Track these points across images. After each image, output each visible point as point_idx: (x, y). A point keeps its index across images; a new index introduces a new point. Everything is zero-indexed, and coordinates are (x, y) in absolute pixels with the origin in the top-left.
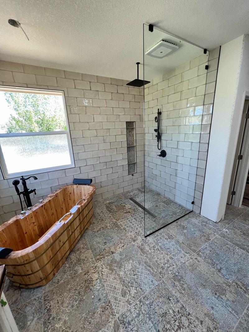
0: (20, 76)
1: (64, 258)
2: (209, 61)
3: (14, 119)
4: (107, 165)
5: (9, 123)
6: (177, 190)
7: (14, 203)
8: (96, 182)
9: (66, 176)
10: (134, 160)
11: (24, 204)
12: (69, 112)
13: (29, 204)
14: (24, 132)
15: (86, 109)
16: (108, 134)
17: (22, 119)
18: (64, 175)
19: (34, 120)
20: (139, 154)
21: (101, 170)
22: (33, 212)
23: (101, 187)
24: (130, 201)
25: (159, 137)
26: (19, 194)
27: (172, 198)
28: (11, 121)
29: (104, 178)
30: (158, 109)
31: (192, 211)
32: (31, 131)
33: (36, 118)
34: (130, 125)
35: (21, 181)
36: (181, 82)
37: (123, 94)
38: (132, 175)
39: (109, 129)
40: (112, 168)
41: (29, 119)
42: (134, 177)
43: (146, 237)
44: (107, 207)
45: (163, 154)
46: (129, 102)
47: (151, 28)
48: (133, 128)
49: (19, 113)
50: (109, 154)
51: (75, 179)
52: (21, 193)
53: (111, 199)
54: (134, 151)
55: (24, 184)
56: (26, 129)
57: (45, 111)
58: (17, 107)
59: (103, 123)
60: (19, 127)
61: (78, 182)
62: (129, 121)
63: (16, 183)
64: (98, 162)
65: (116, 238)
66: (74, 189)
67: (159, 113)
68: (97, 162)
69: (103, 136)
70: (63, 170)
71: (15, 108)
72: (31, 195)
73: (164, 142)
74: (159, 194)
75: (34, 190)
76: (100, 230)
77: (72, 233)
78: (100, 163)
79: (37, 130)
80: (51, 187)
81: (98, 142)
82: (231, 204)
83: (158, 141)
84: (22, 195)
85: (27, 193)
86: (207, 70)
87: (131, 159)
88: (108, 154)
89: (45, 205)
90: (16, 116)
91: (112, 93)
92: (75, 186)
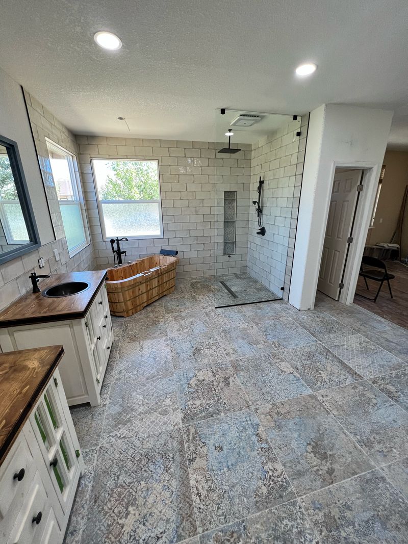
0: (122, 150)
1: (142, 305)
2: (301, 127)
3: (111, 182)
4: (198, 240)
5: (105, 187)
6: (272, 276)
7: (108, 263)
8: (185, 257)
9: (154, 246)
10: (234, 239)
11: (117, 262)
12: (161, 181)
13: (120, 262)
14: (121, 199)
15: (179, 178)
16: (201, 205)
17: (120, 182)
18: (152, 245)
19: (134, 183)
20: (239, 231)
21: (190, 244)
22: (123, 268)
23: (190, 264)
24: (220, 284)
25: (260, 211)
26: (114, 252)
27: (267, 286)
28: (107, 184)
29: (193, 255)
30: (260, 177)
31: (282, 299)
32: (130, 199)
33: (138, 180)
34: (230, 197)
35: (116, 242)
36: (281, 147)
37: (223, 159)
38: (229, 256)
39: (203, 199)
40: (204, 244)
41: (128, 182)
42: (231, 259)
43: (216, 308)
44: (192, 284)
45: (262, 232)
46: (229, 168)
47: (223, 111)
48: (234, 200)
49: (117, 174)
50: (201, 228)
51: (162, 250)
52: (116, 251)
53: (200, 279)
54: (234, 227)
55: (118, 244)
56: (124, 195)
57: (149, 171)
58: (116, 165)
59: (197, 192)
60: (116, 193)
61: (164, 253)
62: (229, 190)
63: (112, 241)
64: (188, 236)
65: (188, 304)
66: (160, 260)
67: (261, 182)
68: (186, 235)
69: (196, 207)
70: (153, 240)
71: (113, 166)
72: (123, 255)
73: (264, 218)
74: (256, 282)
75: (125, 252)
76: (177, 298)
77: (150, 289)
78: (190, 236)
79: (137, 197)
80: (140, 255)
81: (189, 214)
82: (338, 300)
83: (258, 216)
84: (115, 253)
85: (119, 253)
86: (299, 137)
87: (229, 236)
88: (199, 227)
89: (132, 266)
90: (114, 178)
91: (209, 158)
92: (161, 257)
